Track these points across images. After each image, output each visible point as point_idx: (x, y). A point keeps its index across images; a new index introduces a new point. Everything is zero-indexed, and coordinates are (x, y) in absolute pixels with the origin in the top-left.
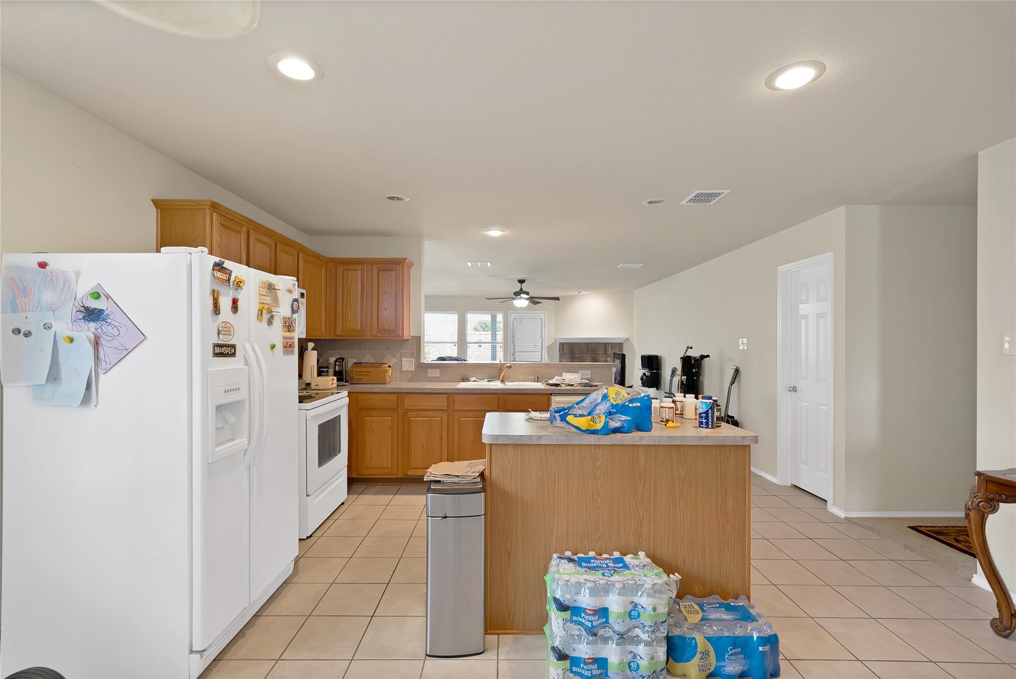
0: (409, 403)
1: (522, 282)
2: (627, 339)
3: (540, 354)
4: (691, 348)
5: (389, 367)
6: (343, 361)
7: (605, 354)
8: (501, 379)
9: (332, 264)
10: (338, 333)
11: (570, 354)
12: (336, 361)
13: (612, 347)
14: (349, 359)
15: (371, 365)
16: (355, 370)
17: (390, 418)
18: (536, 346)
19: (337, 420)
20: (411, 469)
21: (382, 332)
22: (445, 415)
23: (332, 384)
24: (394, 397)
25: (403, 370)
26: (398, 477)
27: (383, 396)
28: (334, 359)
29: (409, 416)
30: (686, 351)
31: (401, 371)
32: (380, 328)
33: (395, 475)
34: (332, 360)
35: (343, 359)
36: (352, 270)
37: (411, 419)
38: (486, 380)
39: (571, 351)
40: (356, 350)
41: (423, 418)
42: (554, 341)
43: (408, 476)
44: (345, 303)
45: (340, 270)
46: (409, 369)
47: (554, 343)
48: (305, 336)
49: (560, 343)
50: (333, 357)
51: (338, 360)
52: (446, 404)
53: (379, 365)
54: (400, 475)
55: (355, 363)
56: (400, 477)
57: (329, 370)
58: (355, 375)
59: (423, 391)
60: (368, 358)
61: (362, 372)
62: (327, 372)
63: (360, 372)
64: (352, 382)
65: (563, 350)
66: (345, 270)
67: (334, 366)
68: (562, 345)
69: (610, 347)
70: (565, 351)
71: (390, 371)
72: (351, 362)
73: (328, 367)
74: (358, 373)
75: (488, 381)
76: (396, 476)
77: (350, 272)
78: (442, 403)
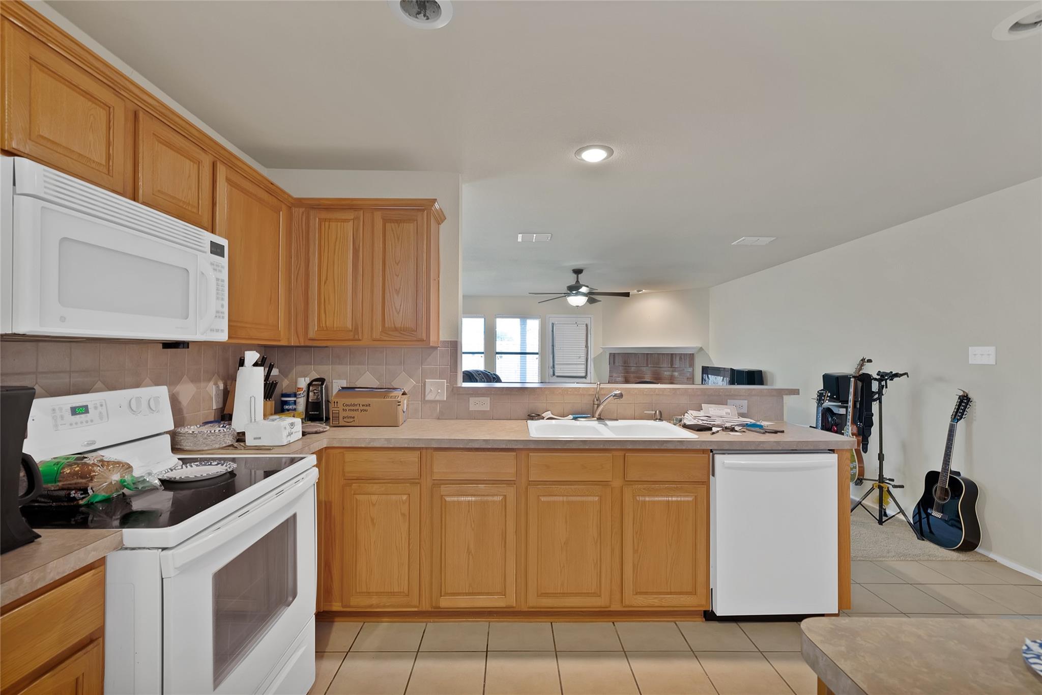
0: (441, 467)
1: (578, 272)
2: (701, 349)
3: (584, 366)
4: (869, 361)
5: (403, 394)
6: (322, 384)
7: (671, 367)
8: (597, 415)
9: (302, 210)
10: (311, 334)
11: (623, 368)
12: (310, 385)
13: (681, 358)
14: (334, 381)
15: (371, 391)
16: (342, 401)
17: (405, 497)
18: (580, 357)
19: (289, 526)
20: (447, 594)
21: (391, 333)
22: (511, 492)
23: (290, 434)
24: (414, 457)
25: (426, 399)
26: (420, 609)
27: (392, 454)
28: (308, 380)
29: (442, 493)
30: (862, 365)
31: (424, 401)
32: (387, 326)
33: (415, 607)
34: (303, 383)
35: (322, 380)
36: (337, 220)
37: (448, 499)
38: (571, 417)
39: (625, 364)
40: (347, 364)
41: (470, 498)
42: (601, 351)
43: (439, 608)
44: (323, 278)
45: (315, 222)
46: (438, 398)
47: (601, 353)
48: (227, 338)
49: (610, 354)
50: (305, 376)
51: (314, 383)
52: (513, 470)
53: (385, 391)
54: (426, 606)
55: (343, 388)
56: (424, 609)
57: (298, 400)
58: (341, 411)
59: (470, 446)
60: (367, 379)
61: (354, 405)
62: (295, 402)
63: (351, 405)
64: (336, 423)
65: (614, 363)
66: (325, 220)
67: (305, 394)
68: (613, 357)
69: (678, 358)
70: (617, 364)
71: (405, 402)
72: (336, 385)
73: (295, 395)
74: (347, 408)
75: (575, 419)
76: (418, 607)
77: (333, 224)
78: (506, 466)
